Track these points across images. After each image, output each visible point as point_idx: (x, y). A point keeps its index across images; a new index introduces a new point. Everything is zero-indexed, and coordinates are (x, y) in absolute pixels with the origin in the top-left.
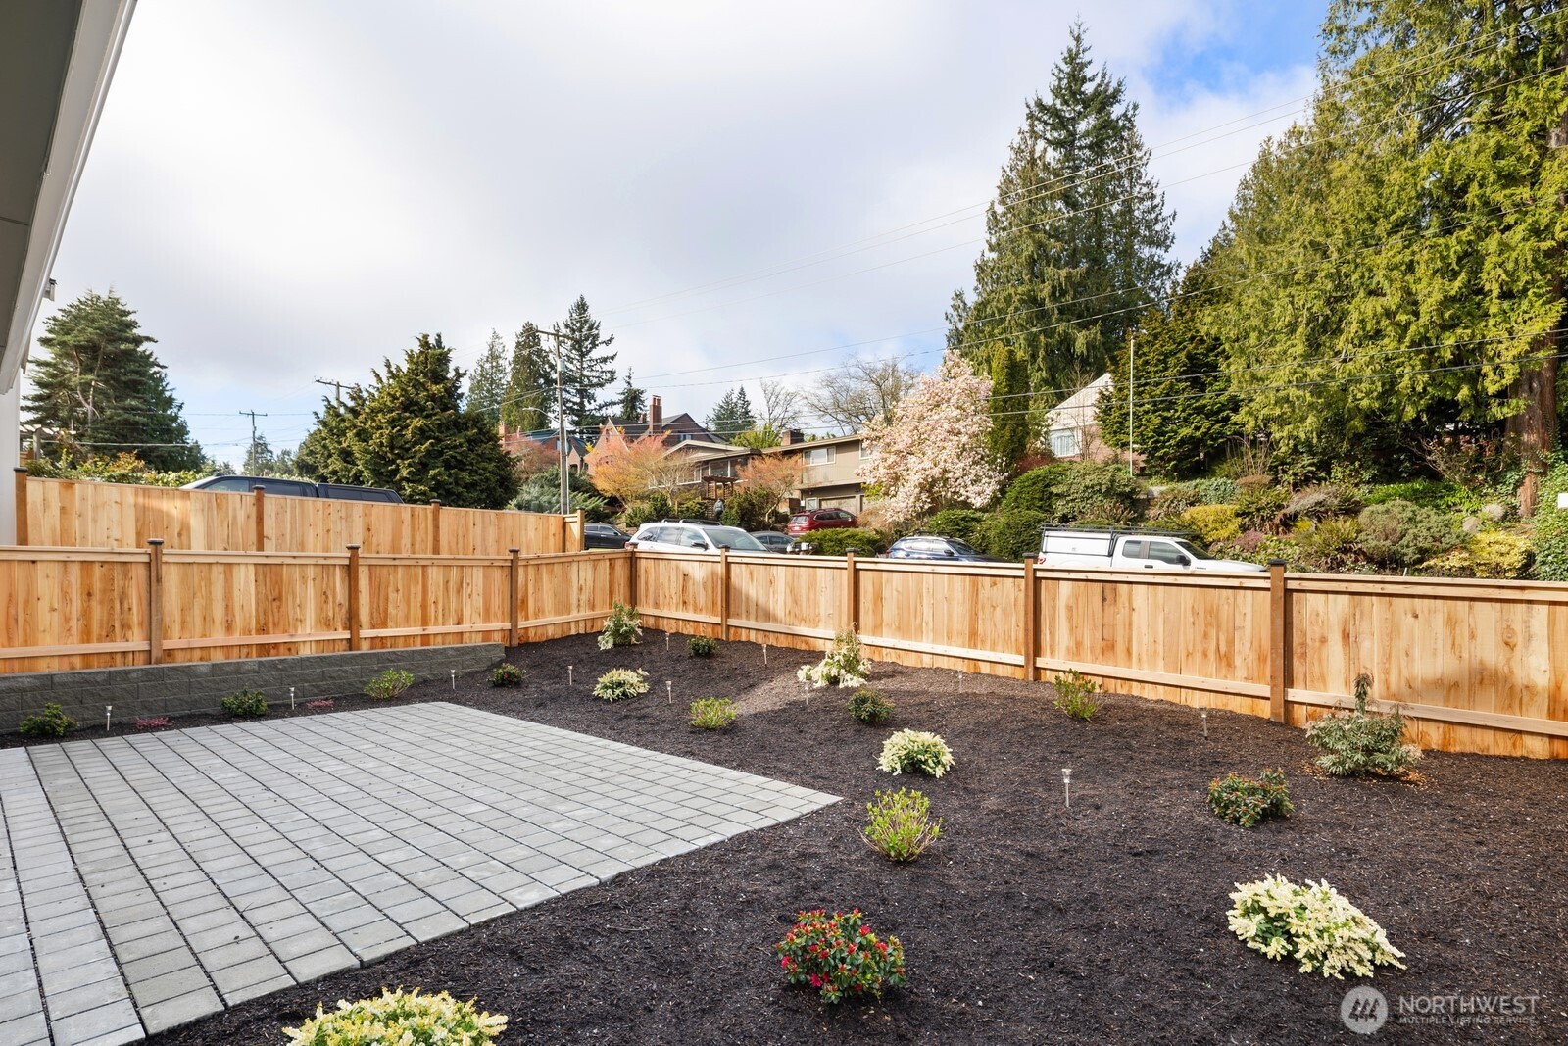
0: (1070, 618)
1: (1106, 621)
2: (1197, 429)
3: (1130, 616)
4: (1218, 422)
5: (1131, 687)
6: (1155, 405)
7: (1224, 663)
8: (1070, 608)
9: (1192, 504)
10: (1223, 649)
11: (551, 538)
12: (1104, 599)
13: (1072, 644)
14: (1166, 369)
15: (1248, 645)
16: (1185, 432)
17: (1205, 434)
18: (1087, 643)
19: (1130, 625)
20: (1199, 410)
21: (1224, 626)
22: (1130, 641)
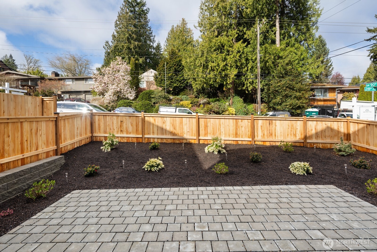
0: (262, 129)
1: (270, 129)
2: (177, 84)
3: (275, 127)
4: (181, 83)
5: (276, 143)
6: (169, 78)
7: (295, 136)
8: (262, 126)
9: (181, 101)
10: (294, 133)
11: (38, 107)
12: (269, 124)
13: (262, 135)
14: (170, 70)
15: (299, 132)
16: (175, 85)
17: (179, 86)
18: (266, 134)
19: (275, 129)
20: (178, 80)
21: (294, 129)
22: (275, 133)
